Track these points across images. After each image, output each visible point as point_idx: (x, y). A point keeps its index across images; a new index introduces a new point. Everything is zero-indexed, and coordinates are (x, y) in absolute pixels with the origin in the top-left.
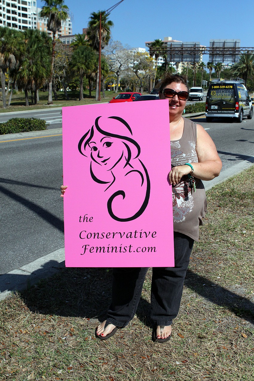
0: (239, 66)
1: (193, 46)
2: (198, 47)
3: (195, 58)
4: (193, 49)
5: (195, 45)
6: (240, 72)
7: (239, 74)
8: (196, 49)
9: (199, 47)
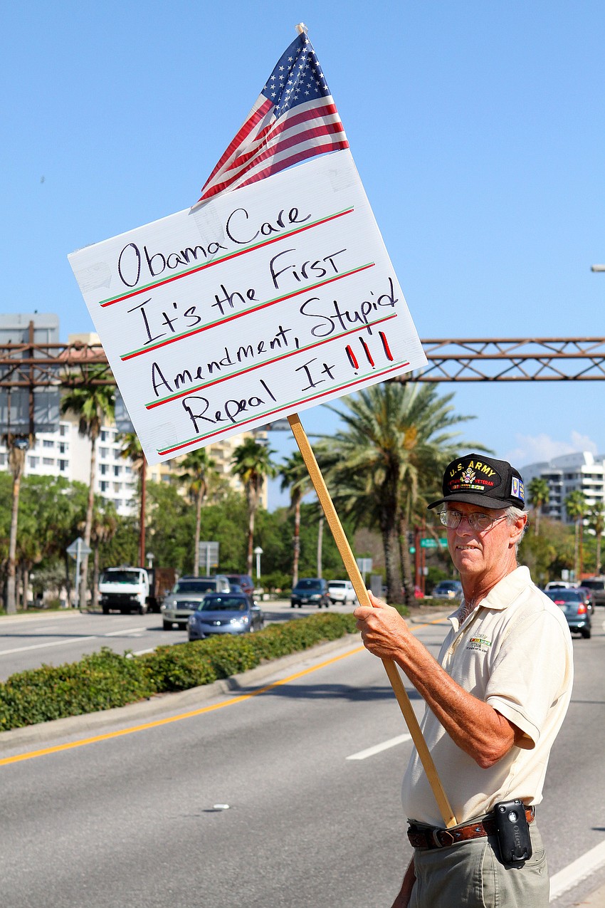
0: (344, 459)
1: (16, 339)
2: (48, 347)
3: (32, 404)
4: (18, 356)
5: (31, 330)
6: (359, 493)
7: (353, 500)
8: (38, 355)
9: (51, 342)
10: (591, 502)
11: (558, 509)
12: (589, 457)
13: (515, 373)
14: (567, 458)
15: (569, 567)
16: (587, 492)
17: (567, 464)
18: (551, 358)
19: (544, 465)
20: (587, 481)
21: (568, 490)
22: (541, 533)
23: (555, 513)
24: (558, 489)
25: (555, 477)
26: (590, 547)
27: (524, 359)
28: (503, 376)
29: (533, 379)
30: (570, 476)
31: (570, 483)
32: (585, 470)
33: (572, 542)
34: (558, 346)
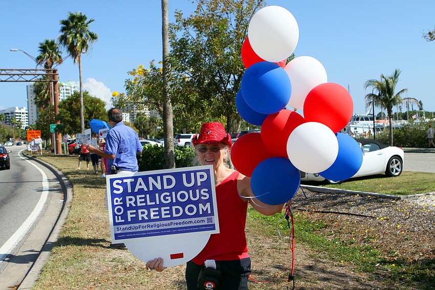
10: (18, 120)
11: (9, 122)
12: (17, 108)
13: (11, 79)
14: (11, 108)
15: (12, 137)
16: (17, 117)
17: (12, 110)
18: (22, 75)
19: (5, 110)
20: (17, 114)
21: (12, 116)
22: (3, 128)
23: (8, 123)
24: (9, 116)
25: (8, 114)
26: (18, 132)
27: (14, 75)
28: (8, 80)
29: (16, 81)
30: (12, 113)
31: (12, 115)
32: (16, 111)
33: (13, 130)
34: (24, 71)
